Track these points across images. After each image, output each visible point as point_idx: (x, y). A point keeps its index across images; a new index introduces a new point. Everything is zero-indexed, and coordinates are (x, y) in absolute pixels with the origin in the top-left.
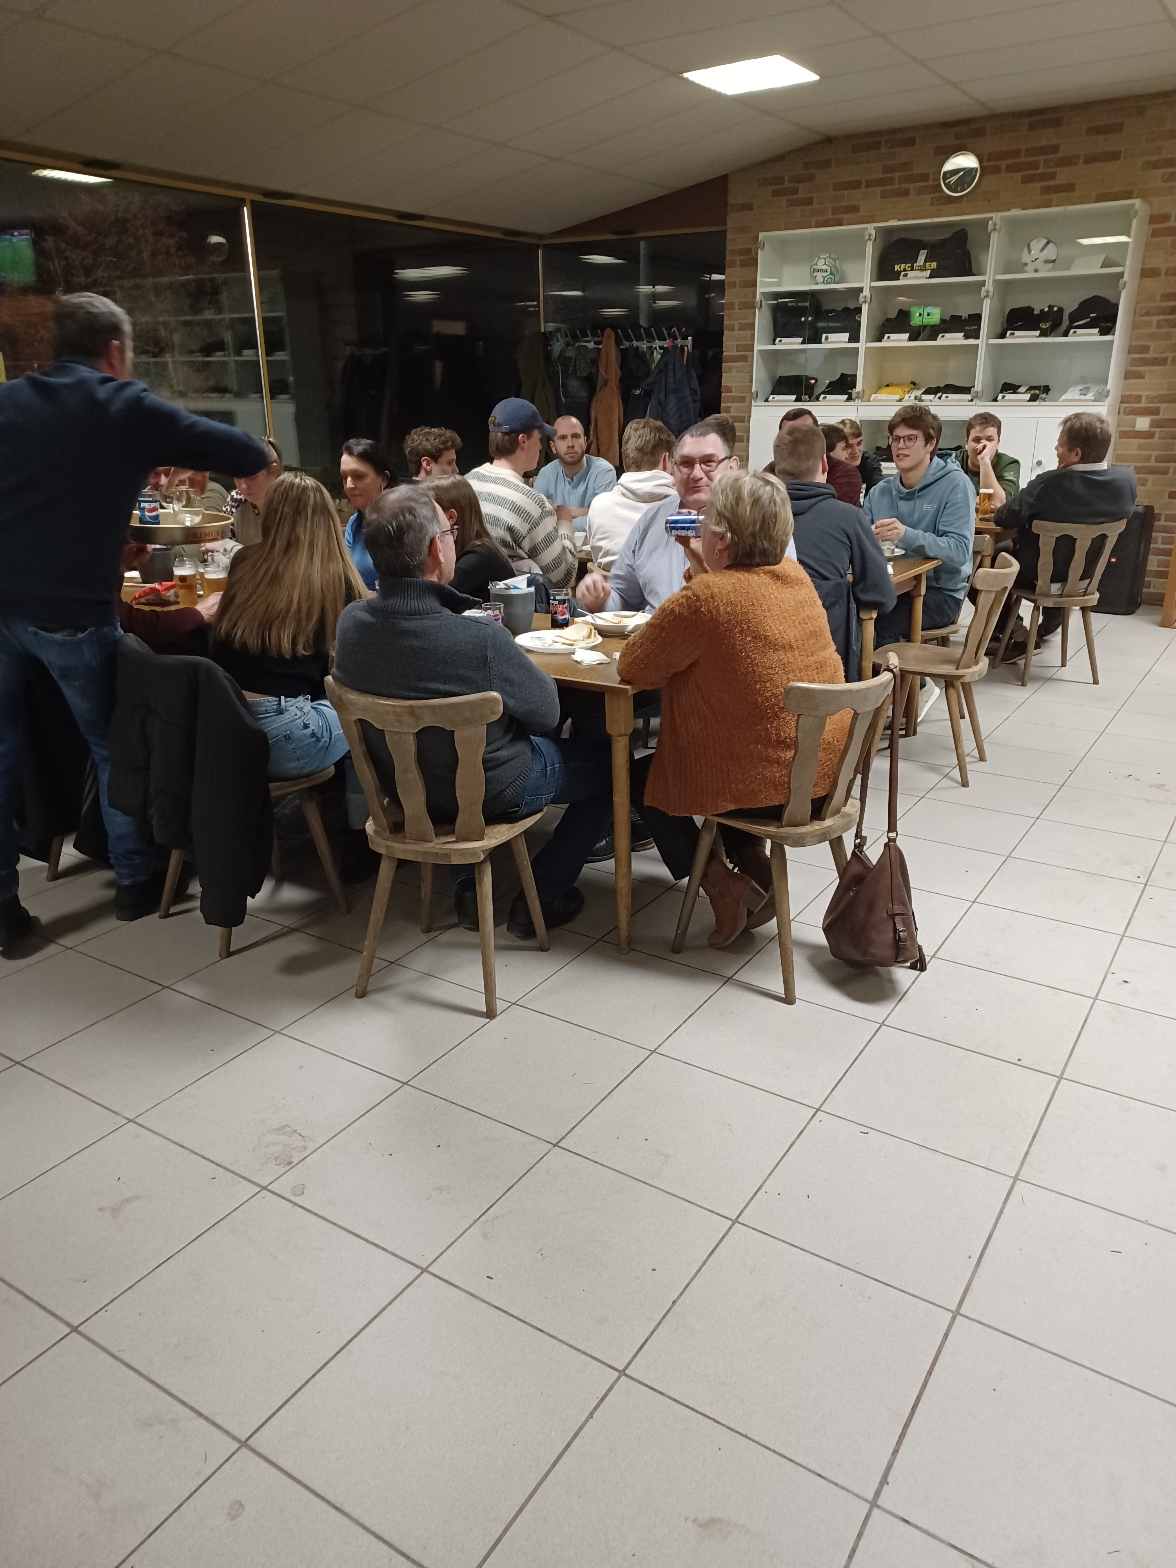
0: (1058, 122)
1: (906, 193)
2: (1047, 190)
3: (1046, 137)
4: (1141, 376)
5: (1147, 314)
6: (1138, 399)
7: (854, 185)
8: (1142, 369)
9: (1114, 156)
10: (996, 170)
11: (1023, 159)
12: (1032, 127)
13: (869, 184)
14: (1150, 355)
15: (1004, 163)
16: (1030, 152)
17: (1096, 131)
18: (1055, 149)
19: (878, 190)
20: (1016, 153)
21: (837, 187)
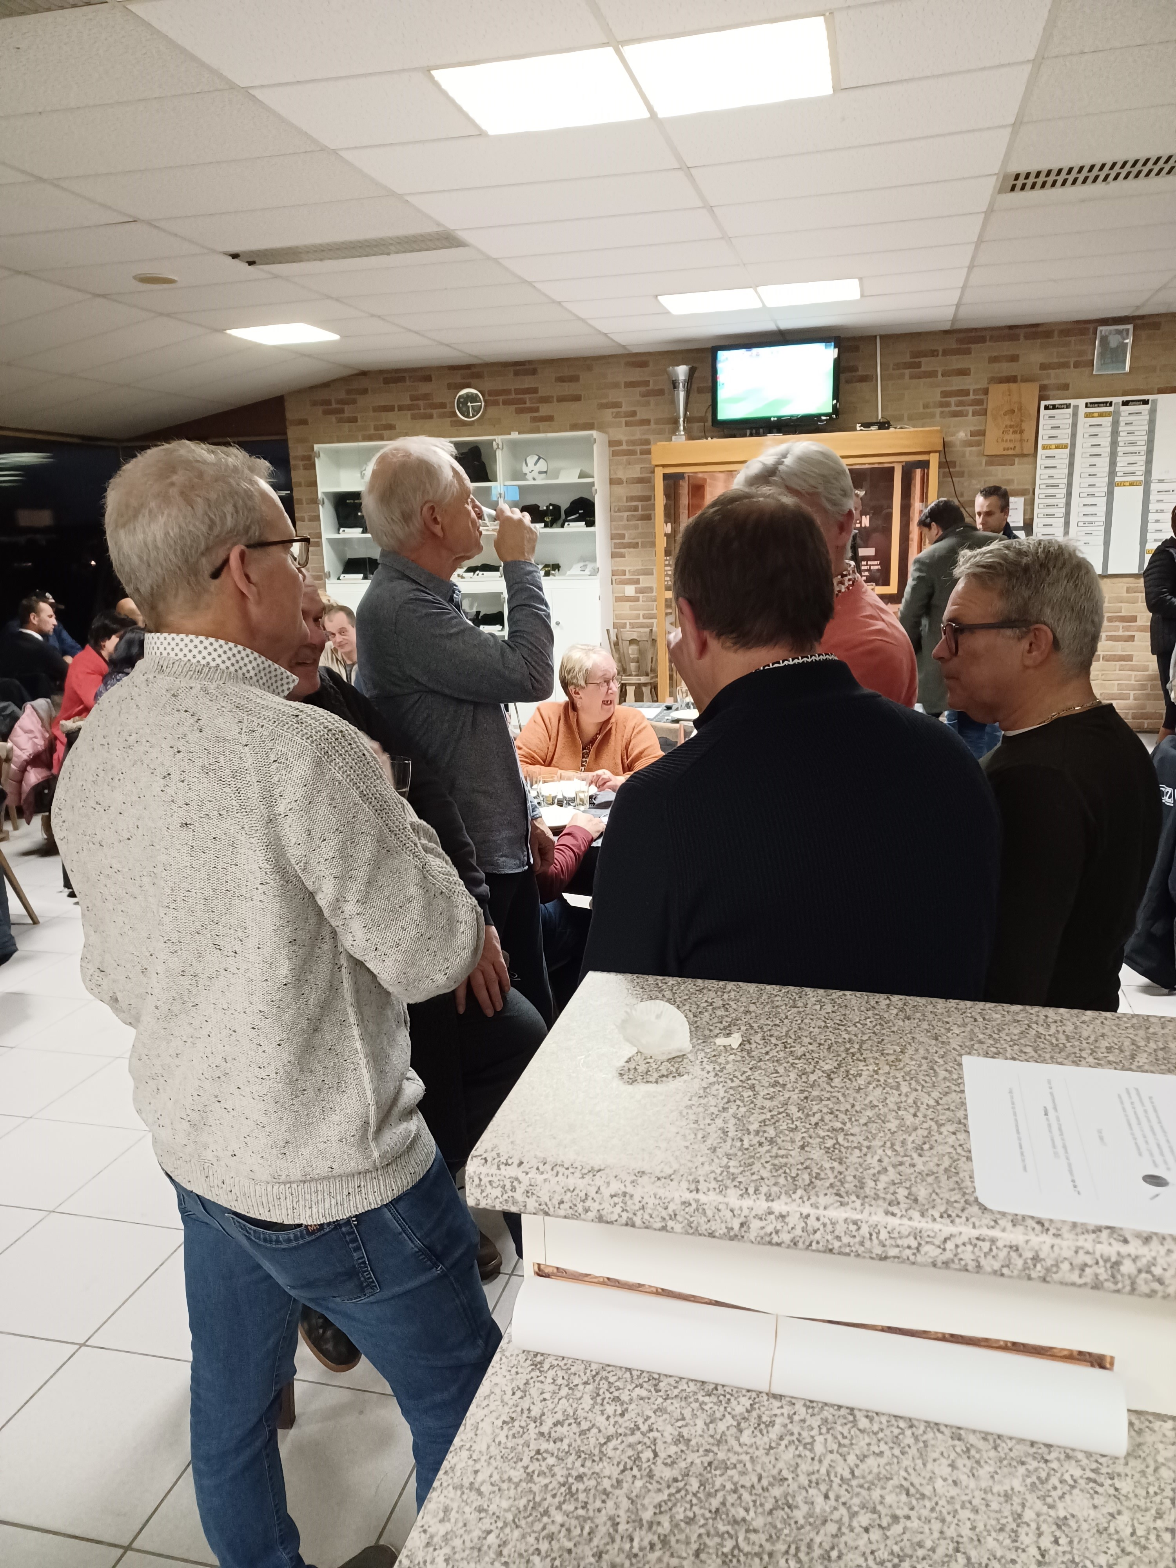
0: (534, 372)
1: (431, 417)
2: (534, 420)
3: (527, 382)
4: (622, 556)
5: (619, 511)
6: (624, 573)
7: (389, 409)
8: (622, 550)
9: (577, 398)
10: (496, 403)
11: (513, 396)
12: (516, 374)
13: (401, 408)
14: (626, 540)
15: (501, 398)
16: (518, 391)
17: (561, 379)
18: (535, 391)
19: (409, 413)
20: (507, 392)
21: (375, 410)
